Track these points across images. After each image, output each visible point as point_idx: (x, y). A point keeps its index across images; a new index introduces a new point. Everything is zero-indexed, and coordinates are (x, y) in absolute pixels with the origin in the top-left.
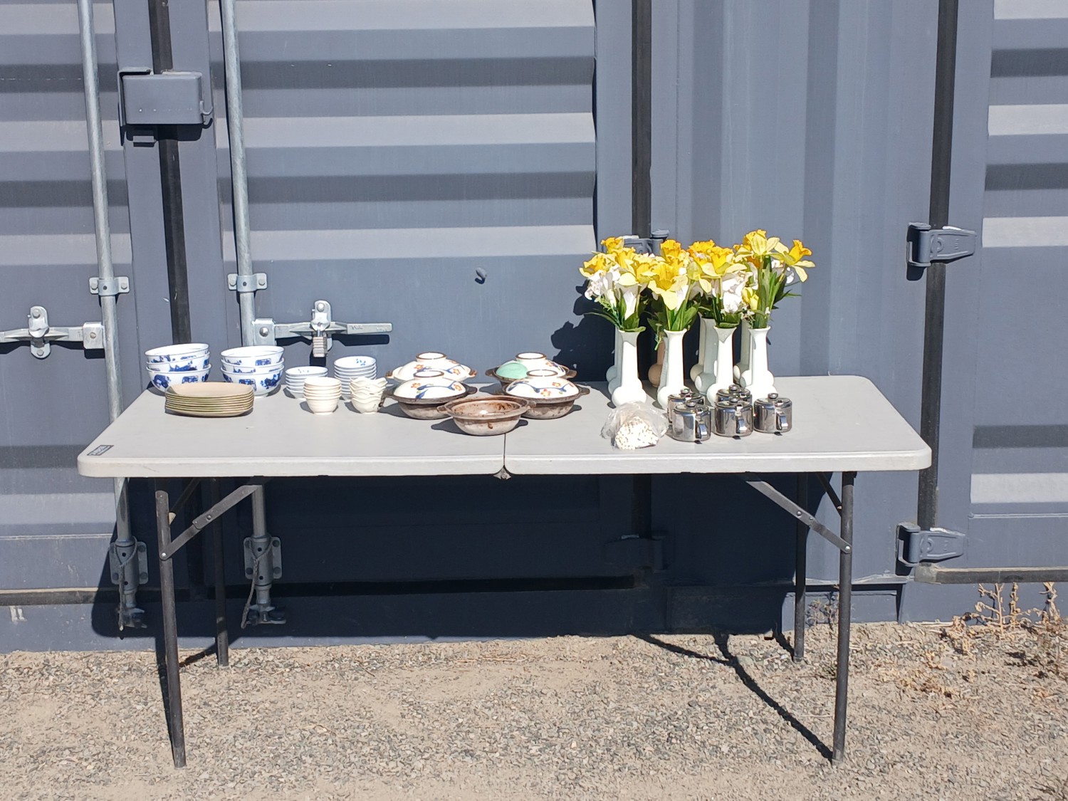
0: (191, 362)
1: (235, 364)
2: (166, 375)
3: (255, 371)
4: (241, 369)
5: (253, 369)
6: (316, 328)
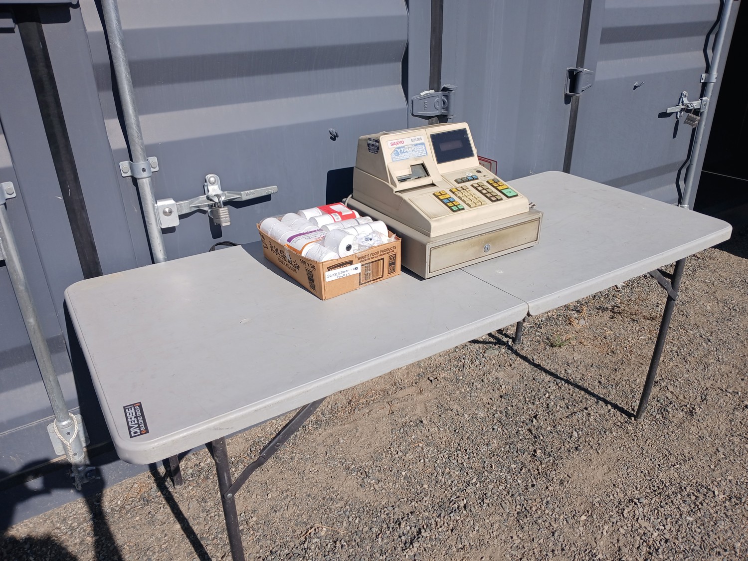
6: (216, 200)
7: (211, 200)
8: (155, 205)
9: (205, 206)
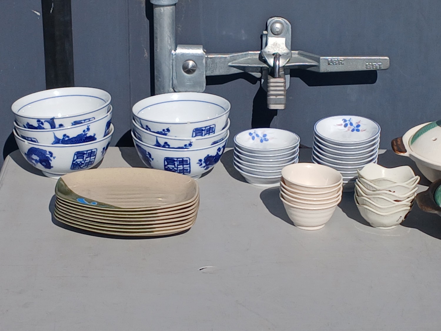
0: (88, 129)
1: (158, 133)
2: (48, 149)
3: (190, 145)
4: (169, 142)
5: (187, 143)
6: (271, 62)
7: (265, 62)
8: (173, 52)
9: (255, 69)
